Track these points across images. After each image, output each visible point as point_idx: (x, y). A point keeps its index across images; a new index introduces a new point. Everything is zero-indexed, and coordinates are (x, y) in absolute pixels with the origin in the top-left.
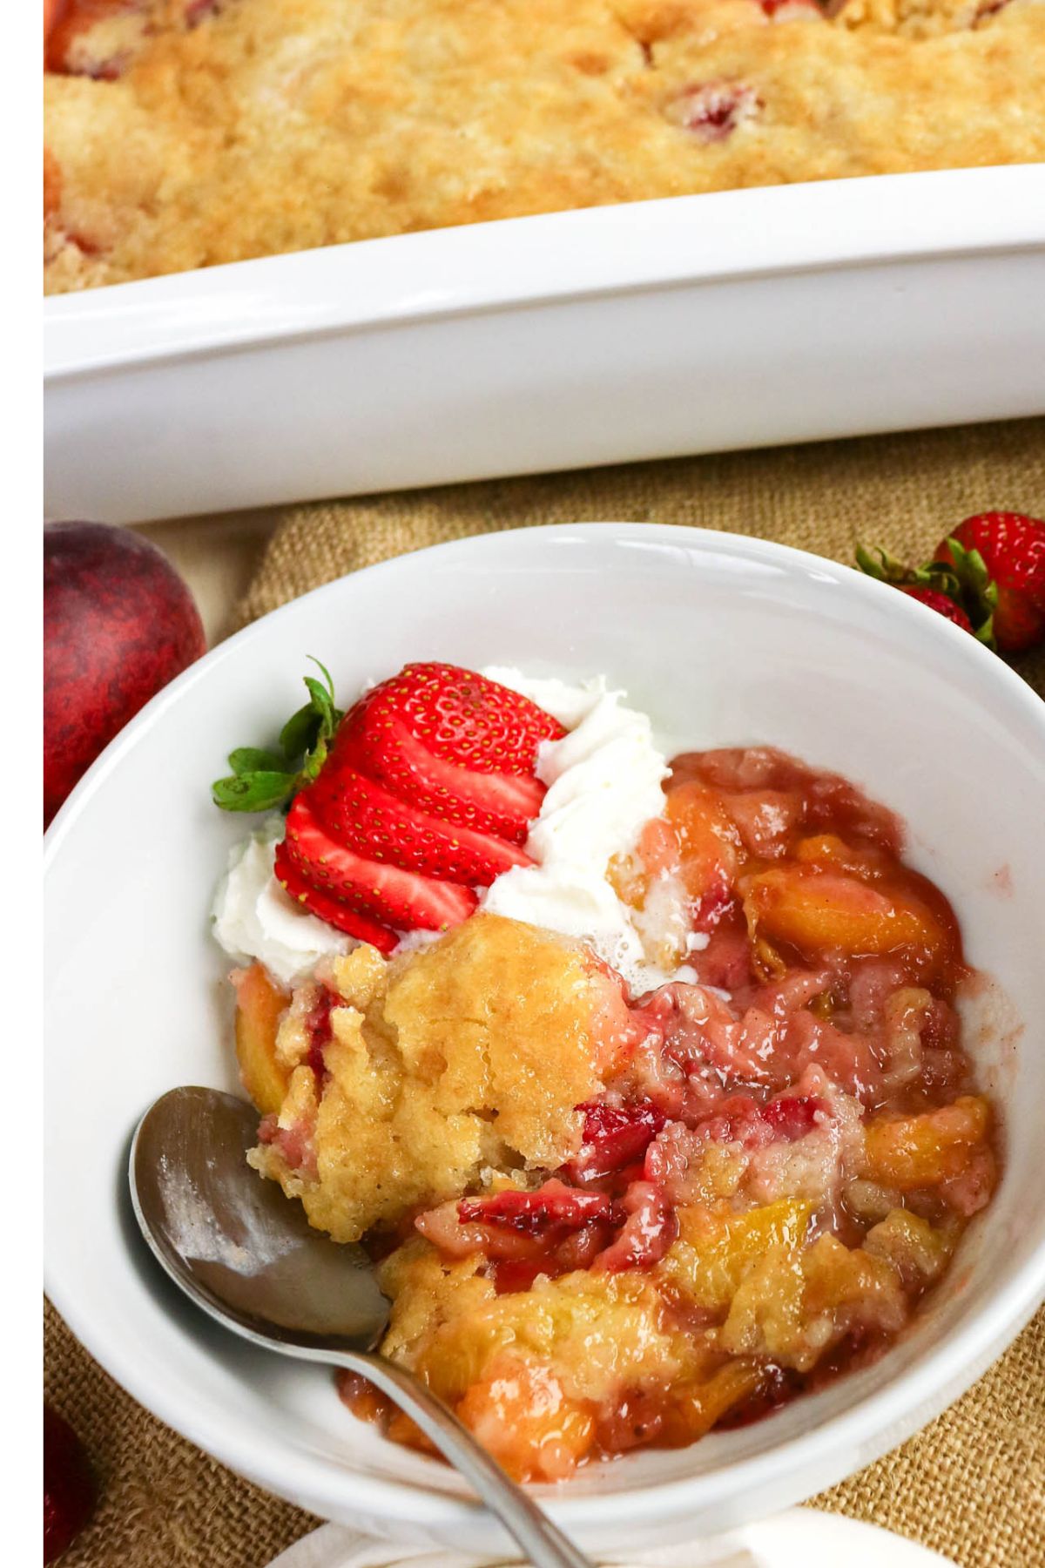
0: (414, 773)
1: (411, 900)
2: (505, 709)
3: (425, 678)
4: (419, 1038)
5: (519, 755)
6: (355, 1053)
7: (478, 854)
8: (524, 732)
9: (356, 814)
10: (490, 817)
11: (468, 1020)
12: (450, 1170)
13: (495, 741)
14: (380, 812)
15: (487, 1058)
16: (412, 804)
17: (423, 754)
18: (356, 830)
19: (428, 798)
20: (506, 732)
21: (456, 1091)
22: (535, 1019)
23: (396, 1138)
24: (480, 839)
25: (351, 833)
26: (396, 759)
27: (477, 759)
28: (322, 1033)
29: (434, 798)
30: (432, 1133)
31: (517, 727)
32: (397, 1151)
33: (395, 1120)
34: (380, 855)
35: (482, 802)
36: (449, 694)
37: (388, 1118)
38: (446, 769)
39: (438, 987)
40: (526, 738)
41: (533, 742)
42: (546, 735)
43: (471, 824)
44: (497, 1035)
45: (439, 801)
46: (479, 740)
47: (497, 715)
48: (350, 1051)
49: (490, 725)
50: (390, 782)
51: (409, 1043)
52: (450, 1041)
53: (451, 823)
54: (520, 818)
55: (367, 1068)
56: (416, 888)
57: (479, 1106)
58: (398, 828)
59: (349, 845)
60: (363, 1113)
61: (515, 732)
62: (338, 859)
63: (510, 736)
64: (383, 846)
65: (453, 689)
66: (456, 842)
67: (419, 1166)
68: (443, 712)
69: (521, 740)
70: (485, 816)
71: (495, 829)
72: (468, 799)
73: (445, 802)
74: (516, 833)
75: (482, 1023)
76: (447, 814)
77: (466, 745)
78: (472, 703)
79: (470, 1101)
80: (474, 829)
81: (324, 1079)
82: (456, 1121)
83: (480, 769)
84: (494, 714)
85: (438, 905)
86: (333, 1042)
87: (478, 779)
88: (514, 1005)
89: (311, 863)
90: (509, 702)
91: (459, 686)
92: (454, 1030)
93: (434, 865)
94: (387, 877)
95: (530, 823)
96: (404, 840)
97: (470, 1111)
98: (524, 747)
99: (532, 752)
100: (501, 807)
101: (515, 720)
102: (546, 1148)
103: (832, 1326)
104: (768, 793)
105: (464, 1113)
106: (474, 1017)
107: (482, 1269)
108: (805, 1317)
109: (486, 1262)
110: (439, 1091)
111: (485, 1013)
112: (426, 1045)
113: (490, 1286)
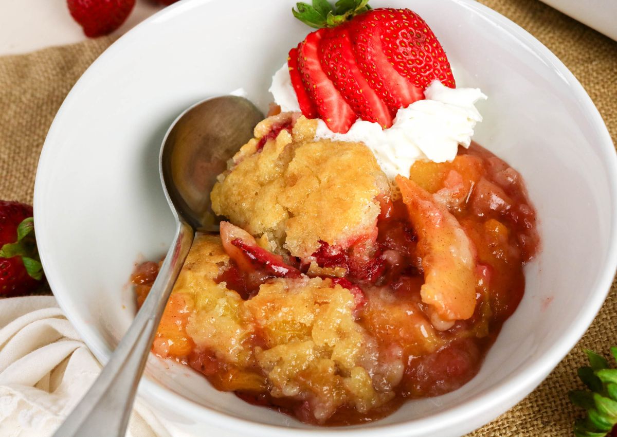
0: (368, 52)
1: (326, 100)
2: (430, 55)
3: (405, 18)
4: (296, 167)
5: (422, 78)
6: (275, 151)
7: (367, 102)
8: (432, 70)
9: (333, 50)
10: (387, 93)
11: (317, 177)
12: (260, 223)
13: (415, 65)
14: (341, 56)
15: (308, 196)
16: (358, 64)
17: (379, 47)
18: (327, 56)
19: (365, 66)
20: (423, 65)
21: (288, 197)
22: (336, 197)
23: (256, 194)
24: (375, 98)
25: (325, 57)
26: (365, 40)
27: (401, 66)
28: (274, 133)
29: (368, 67)
30: (267, 204)
31: (430, 67)
32: (252, 198)
33: (263, 188)
34: (330, 74)
35: (388, 85)
36: (409, 31)
37: (262, 185)
38: (384, 60)
39: (321, 157)
40: (430, 74)
41: (433, 78)
42: (441, 79)
43: (377, 90)
44: (319, 191)
45: (369, 70)
46: (407, 59)
47: (424, 54)
48: (274, 149)
49: (418, 56)
50: (356, 49)
51: (293, 167)
52: (303, 179)
53: (368, 83)
54: (399, 102)
55: (273, 161)
56: (333, 97)
57: (291, 210)
58: (343, 68)
59: (321, 61)
60: (256, 175)
61: (427, 68)
62: (313, 64)
63: (424, 67)
64: (332, 70)
65: (413, 30)
66: (361, 91)
67: (253, 211)
68: (400, 36)
69: (428, 72)
70: (384, 91)
71: (386, 99)
72: (382, 78)
73: (372, 72)
74: (393, 108)
75: (320, 182)
76: (369, 78)
77: (400, 57)
78: (417, 42)
79: (289, 205)
80: (377, 93)
81: (259, 151)
82: (278, 208)
83: (400, 71)
84: (423, 53)
85: (335, 111)
86: (274, 141)
87: (395, 75)
88: (334, 185)
89: (302, 57)
90: (435, 53)
91: (417, 31)
92: (309, 176)
93: (348, 94)
94: (326, 84)
95: (402, 107)
96: (342, 74)
97: (286, 209)
98: (427, 77)
99: (429, 82)
100: (395, 92)
101: (431, 63)
102: (295, 245)
103: (297, 393)
104: (500, 190)
105: (284, 207)
106: (319, 177)
107: (222, 264)
108: (292, 380)
109: (227, 262)
110: (283, 192)
111: (324, 179)
112: (296, 172)
113: (215, 272)
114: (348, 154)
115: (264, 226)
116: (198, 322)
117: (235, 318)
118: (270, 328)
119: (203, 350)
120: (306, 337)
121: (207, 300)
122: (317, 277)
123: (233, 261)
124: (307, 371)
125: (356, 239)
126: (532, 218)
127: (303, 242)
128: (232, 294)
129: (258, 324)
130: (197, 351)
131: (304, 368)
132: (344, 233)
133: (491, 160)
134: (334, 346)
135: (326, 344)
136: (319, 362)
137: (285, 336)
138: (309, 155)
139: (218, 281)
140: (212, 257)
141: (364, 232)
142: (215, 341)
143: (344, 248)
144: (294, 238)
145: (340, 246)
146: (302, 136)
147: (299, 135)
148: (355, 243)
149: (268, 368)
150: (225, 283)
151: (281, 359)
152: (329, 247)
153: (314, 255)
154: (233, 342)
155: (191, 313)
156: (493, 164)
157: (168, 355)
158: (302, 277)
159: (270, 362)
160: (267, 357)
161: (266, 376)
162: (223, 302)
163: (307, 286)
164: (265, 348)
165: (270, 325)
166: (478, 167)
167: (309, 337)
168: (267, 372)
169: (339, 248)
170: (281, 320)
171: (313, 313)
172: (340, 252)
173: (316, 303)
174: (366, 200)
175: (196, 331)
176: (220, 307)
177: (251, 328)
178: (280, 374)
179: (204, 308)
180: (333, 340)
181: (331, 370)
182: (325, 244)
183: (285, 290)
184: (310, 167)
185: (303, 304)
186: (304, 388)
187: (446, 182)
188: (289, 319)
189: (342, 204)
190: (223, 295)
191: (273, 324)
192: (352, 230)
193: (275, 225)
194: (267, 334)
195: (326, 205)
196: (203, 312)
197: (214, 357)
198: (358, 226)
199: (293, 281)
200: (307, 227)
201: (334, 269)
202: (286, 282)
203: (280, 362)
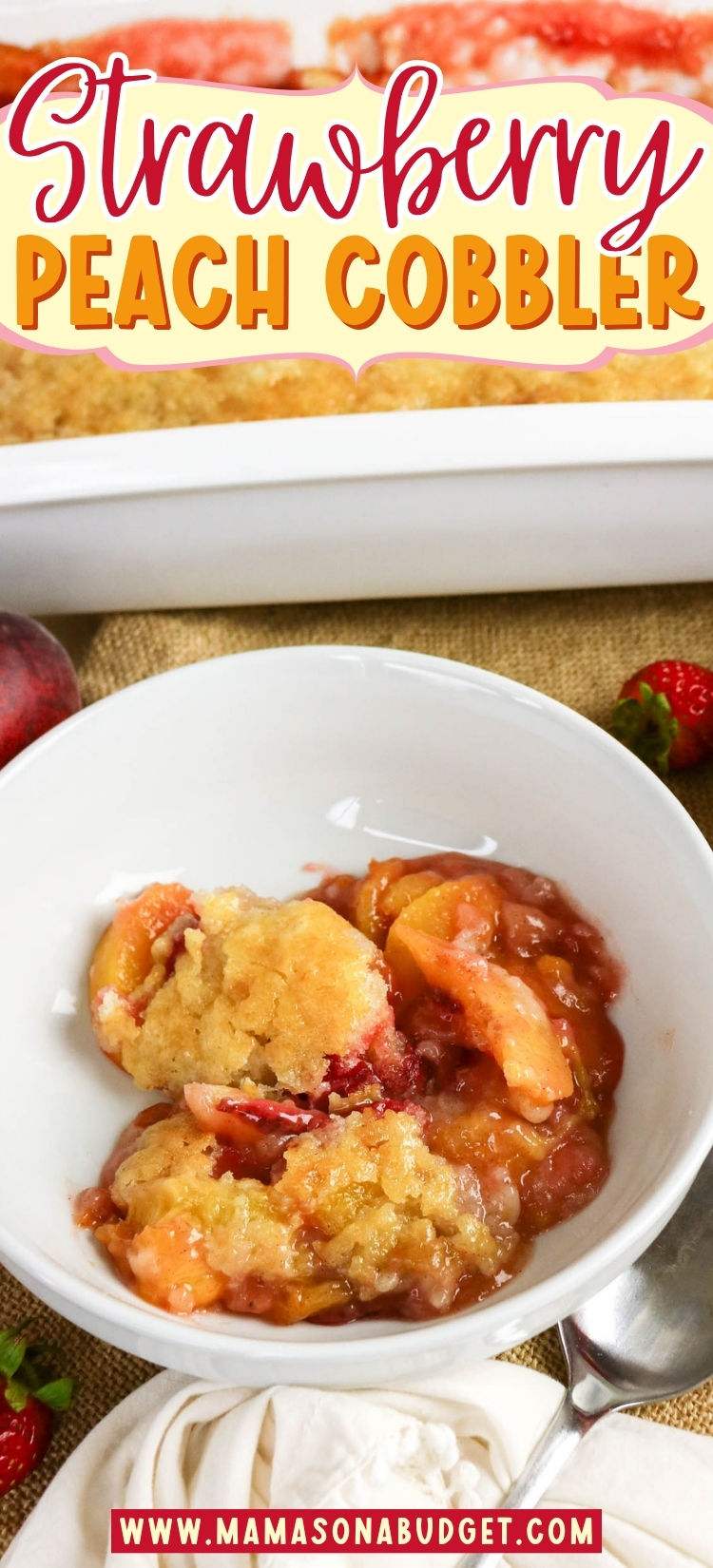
4: (238, 970)
6: (193, 963)
11: (276, 971)
12: (222, 1069)
15: (276, 1002)
21: (247, 1015)
22: (319, 987)
23: (196, 1030)
28: (179, 945)
30: (221, 1038)
32: (192, 1038)
33: (202, 1019)
37: (198, 1016)
39: (266, 941)
44: (290, 989)
48: (191, 960)
51: (231, 971)
52: (258, 981)
55: (198, 976)
57: (258, 1032)
67: (205, 1057)
75: (284, 977)
79: (253, 1026)
81: (171, 975)
82: (239, 1037)
88: (308, 972)
92: (264, 974)
97: (251, 1033)
102: (293, 1077)
103: (397, 1283)
104: (537, 911)
105: (247, 1032)
106: (279, 970)
107: (209, 1150)
108: (383, 1267)
109: (214, 1144)
110: (235, 1011)
111: (289, 971)
112: (240, 977)
113: (208, 1164)
114: (301, 922)
115: (230, 1071)
116: (221, 1243)
117: (269, 1216)
118: (324, 1208)
119: (242, 1280)
120: (378, 1201)
121: (217, 1207)
122: (353, 1112)
123: (224, 1139)
124: (400, 1247)
125: (373, 1033)
126: (597, 939)
127: (303, 1069)
128: (249, 1184)
129: (304, 1210)
130: (233, 1286)
131: (393, 1244)
132: (354, 1031)
133: (506, 874)
134: (421, 1196)
135: (409, 1197)
136: (410, 1228)
137: (348, 1212)
138: (248, 946)
139: (217, 1174)
140: (190, 1147)
141: (379, 1021)
142: (258, 1261)
143: (362, 1052)
144: (289, 1068)
145: (356, 1051)
146: (220, 923)
147: (215, 923)
148: (373, 1038)
149: (344, 1264)
150: (229, 1174)
151: (357, 1245)
152: (342, 1059)
153: (325, 1079)
154: (283, 1248)
155: (205, 1235)
156: (511, 878)
157: (194, 1309)
158: (331, 1121)
159: (343, 1254)
160: (335, 1252)
161: (345, 1277)
162: (242, 1202)
163: (347, 1129)
164: (327, 1238)
165: (322, 1204)
166: (492, 888)
167: (382, 1198)
168: (343, 1271)
169: (356, 1054)
170: (336, 1190)
171: (372, 1162)
172: (359, 1060)
173: (370, 1148)
174: (361, 972)
175: (224, 1259)
176: (242, 1210)
177: (297, 1220)
178: (364, 1266)
179: (218, 1221)
180: (415, 1188)
181: (430, 1233)
182: (334, 1059)
183: (320, 1147)
184: (258, 962)
185: (356, 1155)
186: (405, 1273)
187: (459, 924)
188: (347, 1184)
189: (332, 995)
190: (236, 1191)
191: (327, 1201)
192: (363, 1022)
193: (246, 1061)
194: (322, 1219)
195: (309, 1002)
196: (220, 1228)
197: (262, 1282)
198: (369, 1014)
199: (324, 1131)
200: (300, 1045)
201: (363, 1089)
202: (315, 1136)
203: (357, 1249)
